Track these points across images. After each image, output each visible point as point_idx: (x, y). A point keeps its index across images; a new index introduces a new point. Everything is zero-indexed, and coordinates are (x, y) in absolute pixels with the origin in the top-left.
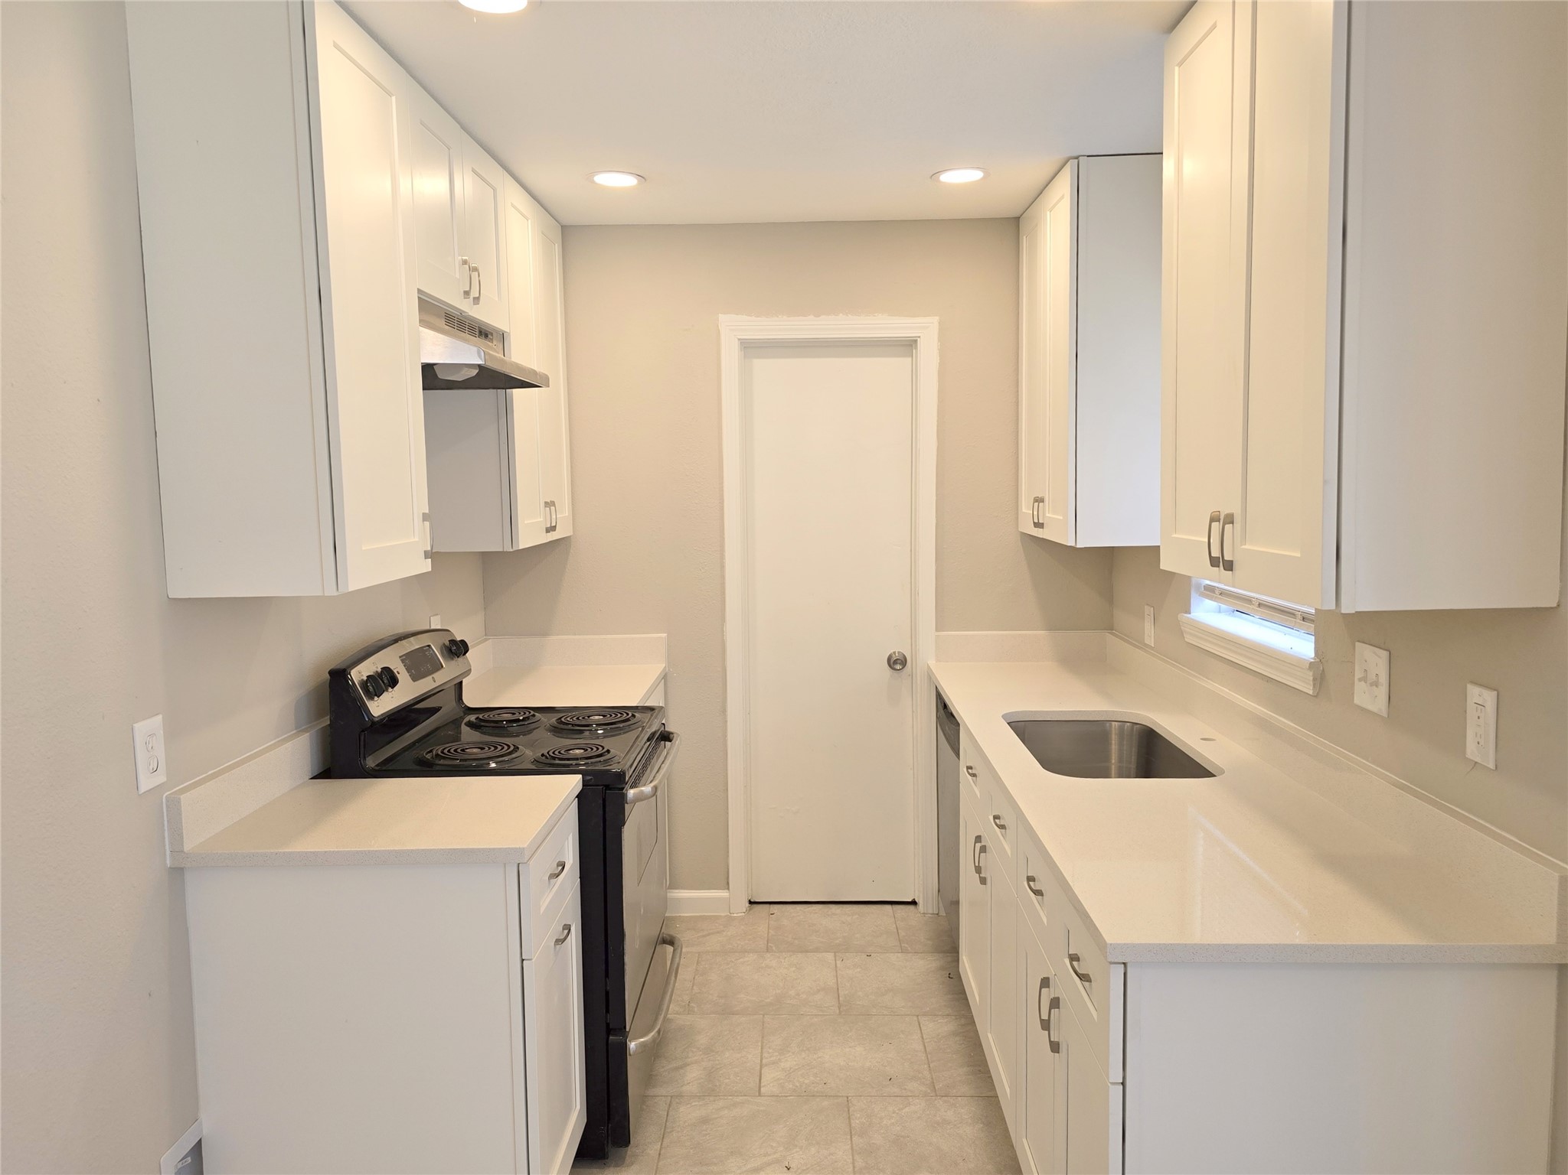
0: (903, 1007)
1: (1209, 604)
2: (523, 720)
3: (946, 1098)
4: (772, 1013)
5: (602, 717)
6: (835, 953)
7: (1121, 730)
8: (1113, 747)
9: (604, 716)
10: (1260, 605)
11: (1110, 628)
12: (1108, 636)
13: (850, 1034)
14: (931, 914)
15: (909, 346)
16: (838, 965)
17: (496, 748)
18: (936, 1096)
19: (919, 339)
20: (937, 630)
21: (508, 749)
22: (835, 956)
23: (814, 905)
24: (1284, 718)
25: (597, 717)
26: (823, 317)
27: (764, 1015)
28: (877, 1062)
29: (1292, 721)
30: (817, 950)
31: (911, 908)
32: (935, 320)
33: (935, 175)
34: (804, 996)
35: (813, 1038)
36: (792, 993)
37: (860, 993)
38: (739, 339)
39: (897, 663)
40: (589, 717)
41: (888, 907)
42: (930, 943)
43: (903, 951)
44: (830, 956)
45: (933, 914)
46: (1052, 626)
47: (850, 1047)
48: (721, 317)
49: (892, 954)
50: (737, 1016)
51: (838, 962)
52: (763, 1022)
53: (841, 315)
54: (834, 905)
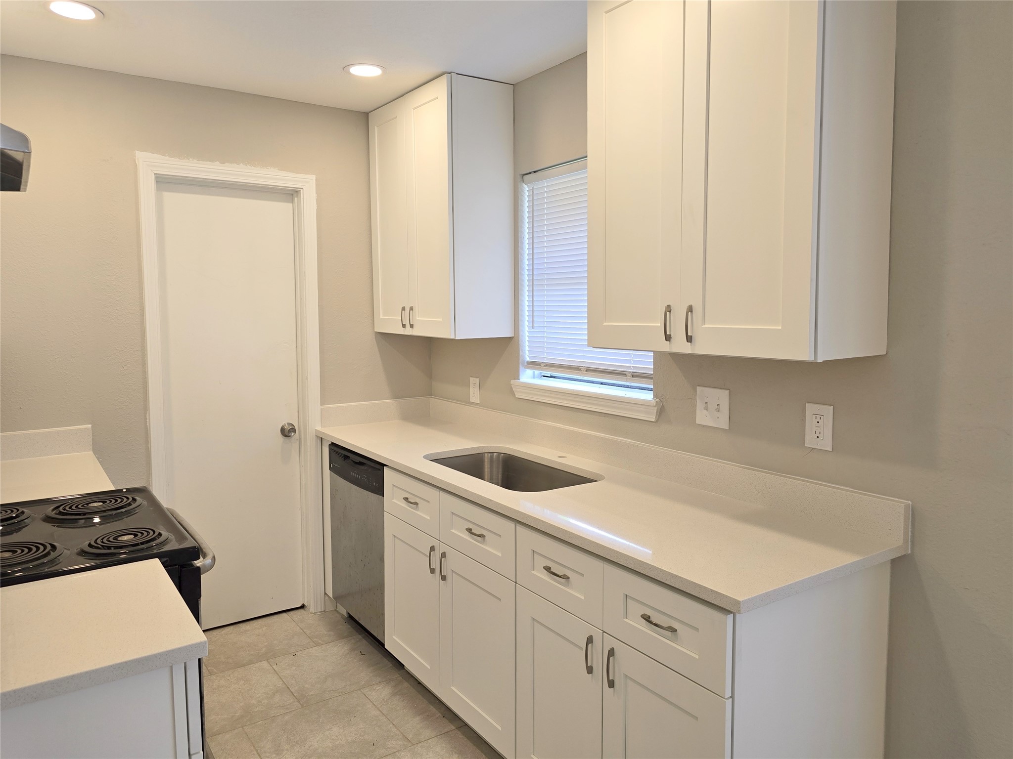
0: (345, 686)
1: (529, 372)
2: (17, 517)
3: (420, 744)
4: (248, 723)
5: (101, 503)
6: (267, 660)
7: (491, 458)
8: (486, 470)
9: (104, 502)
10: (587, 370)
11: (431, 395)
12: (433, 401)
13: (321, 720)
14: (320, 612)
15: (292, 194)
16: (276, 669)
17: (30, 550)
18: (413, 745)
19: (301, 190)
20: (321, 405)
21: (45, 550)
22: (269, 663)
23: (226, 628)
24: (623, 438)
25: (96, 504)
26: (227, 164)
27: (243, 728)
28: (355, 735)
29: (631, 439)
30: (251, 662)
31: (301, 611)
32: (314, 177)
33: (346, 68)
34: (266, 701)
35: (294, 732)
36: (253, 701)
37: (307, 686)
38: (155, 174)
39: (287, 432)
40: (87, 504)
41: (284, 615)
42: (332, 633)
43: (317, 645)
44: (264, 664)
45: (321, 612)
46: (395, 396)
47: (328, 730)
48: (138, 154)
49: (311, 649)
50: (221, 735)
51: (275, 667)
52: (246, 733)
53: (242, 164)
54: (241, 624)
